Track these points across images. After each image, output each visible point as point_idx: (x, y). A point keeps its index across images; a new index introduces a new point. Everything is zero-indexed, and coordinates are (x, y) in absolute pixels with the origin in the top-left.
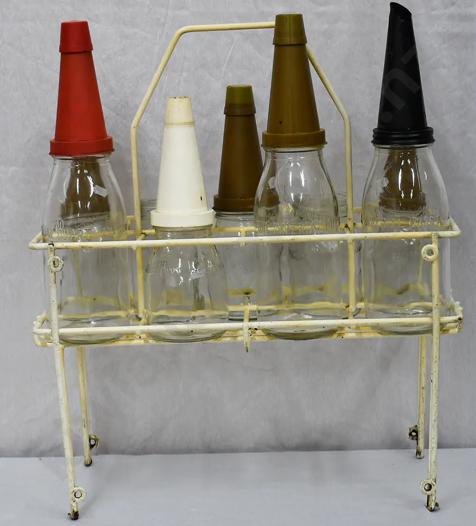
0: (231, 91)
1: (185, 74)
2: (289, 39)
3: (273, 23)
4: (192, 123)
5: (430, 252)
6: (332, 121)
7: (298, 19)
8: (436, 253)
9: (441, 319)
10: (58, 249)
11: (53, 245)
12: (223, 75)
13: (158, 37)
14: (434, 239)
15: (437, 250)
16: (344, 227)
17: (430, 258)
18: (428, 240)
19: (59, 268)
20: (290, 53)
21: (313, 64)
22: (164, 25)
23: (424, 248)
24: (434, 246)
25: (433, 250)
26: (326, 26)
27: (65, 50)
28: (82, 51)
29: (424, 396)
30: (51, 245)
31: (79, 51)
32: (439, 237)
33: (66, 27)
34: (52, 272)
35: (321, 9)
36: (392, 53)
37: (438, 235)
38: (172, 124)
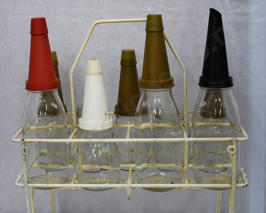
0: (124, 53)
1: (102, 42)
2: (154, 29)
3: (146, 19)
4: (101, 73)
5: (232, 150)
6: (176, 66)
7: (159, 18)
8: (235, 150)
9: (237, 185)
10: (26, 142)
11: (24, 141)
12: (121, 42)
13: (89, 23)
14: (234, 142)
15: (236, 149)
16: (182, 126)
17: (232, 153)
18: (231, 142)
19: (27, 153)
20: (155, 36)
21: (167, 41)
22: (92, 18)
23: (228, 147)
24: (234, 146)
25: (234, 149)
26: (173, 18)
27: (33, 33)
28: (42, 34)
29: (220, 205)
30: (23, 141)
31: (40, 34)
32: (237, 141)
33: (34, 21)
34: (23, 155)
35: (171, 9)
36: (211, 37)
37: (237, 140)
38: (90, 74)
